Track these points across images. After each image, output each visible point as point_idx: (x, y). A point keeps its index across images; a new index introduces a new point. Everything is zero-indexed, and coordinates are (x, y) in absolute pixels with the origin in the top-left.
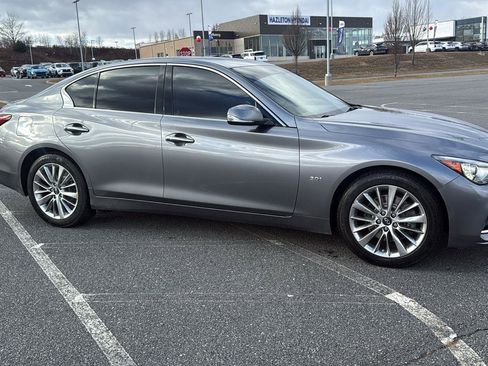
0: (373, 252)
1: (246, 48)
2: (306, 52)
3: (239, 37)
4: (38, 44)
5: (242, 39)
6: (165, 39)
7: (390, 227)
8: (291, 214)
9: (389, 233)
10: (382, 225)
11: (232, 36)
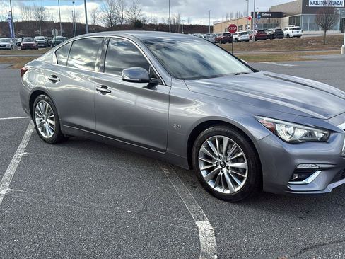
0: (213, 187)
1: (290, 24)
2: (339, 28)
3: (285, 16)
4: (150, 22)
5: (288, 18)
6: (234, 18)
7: (224, 169)
8: (165, 151)
9: (224, 174)
10: (219, 167)
11: (280, 15)
